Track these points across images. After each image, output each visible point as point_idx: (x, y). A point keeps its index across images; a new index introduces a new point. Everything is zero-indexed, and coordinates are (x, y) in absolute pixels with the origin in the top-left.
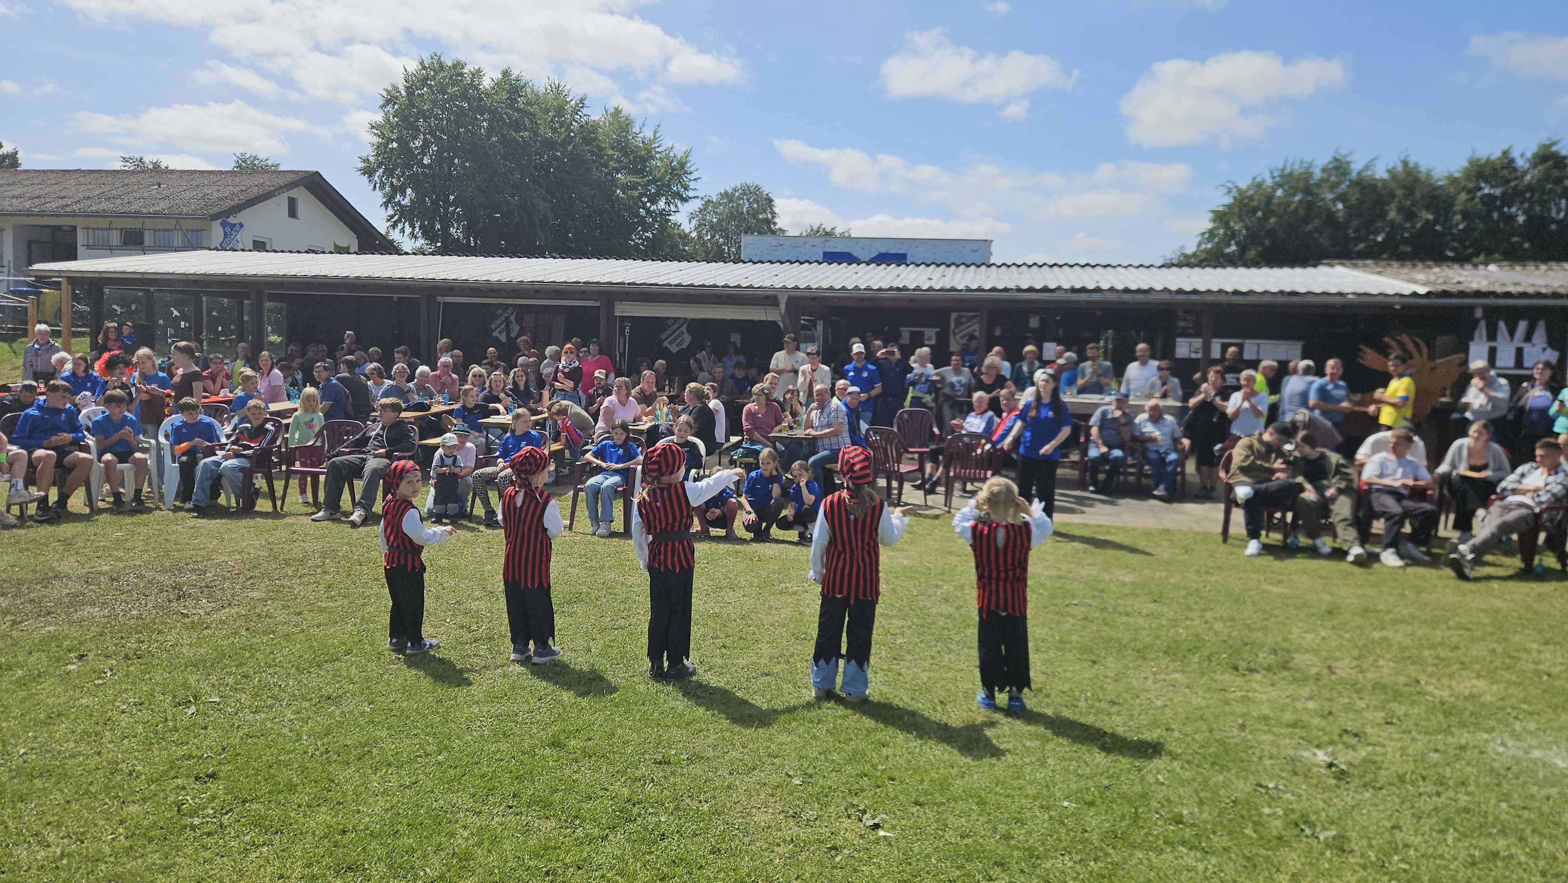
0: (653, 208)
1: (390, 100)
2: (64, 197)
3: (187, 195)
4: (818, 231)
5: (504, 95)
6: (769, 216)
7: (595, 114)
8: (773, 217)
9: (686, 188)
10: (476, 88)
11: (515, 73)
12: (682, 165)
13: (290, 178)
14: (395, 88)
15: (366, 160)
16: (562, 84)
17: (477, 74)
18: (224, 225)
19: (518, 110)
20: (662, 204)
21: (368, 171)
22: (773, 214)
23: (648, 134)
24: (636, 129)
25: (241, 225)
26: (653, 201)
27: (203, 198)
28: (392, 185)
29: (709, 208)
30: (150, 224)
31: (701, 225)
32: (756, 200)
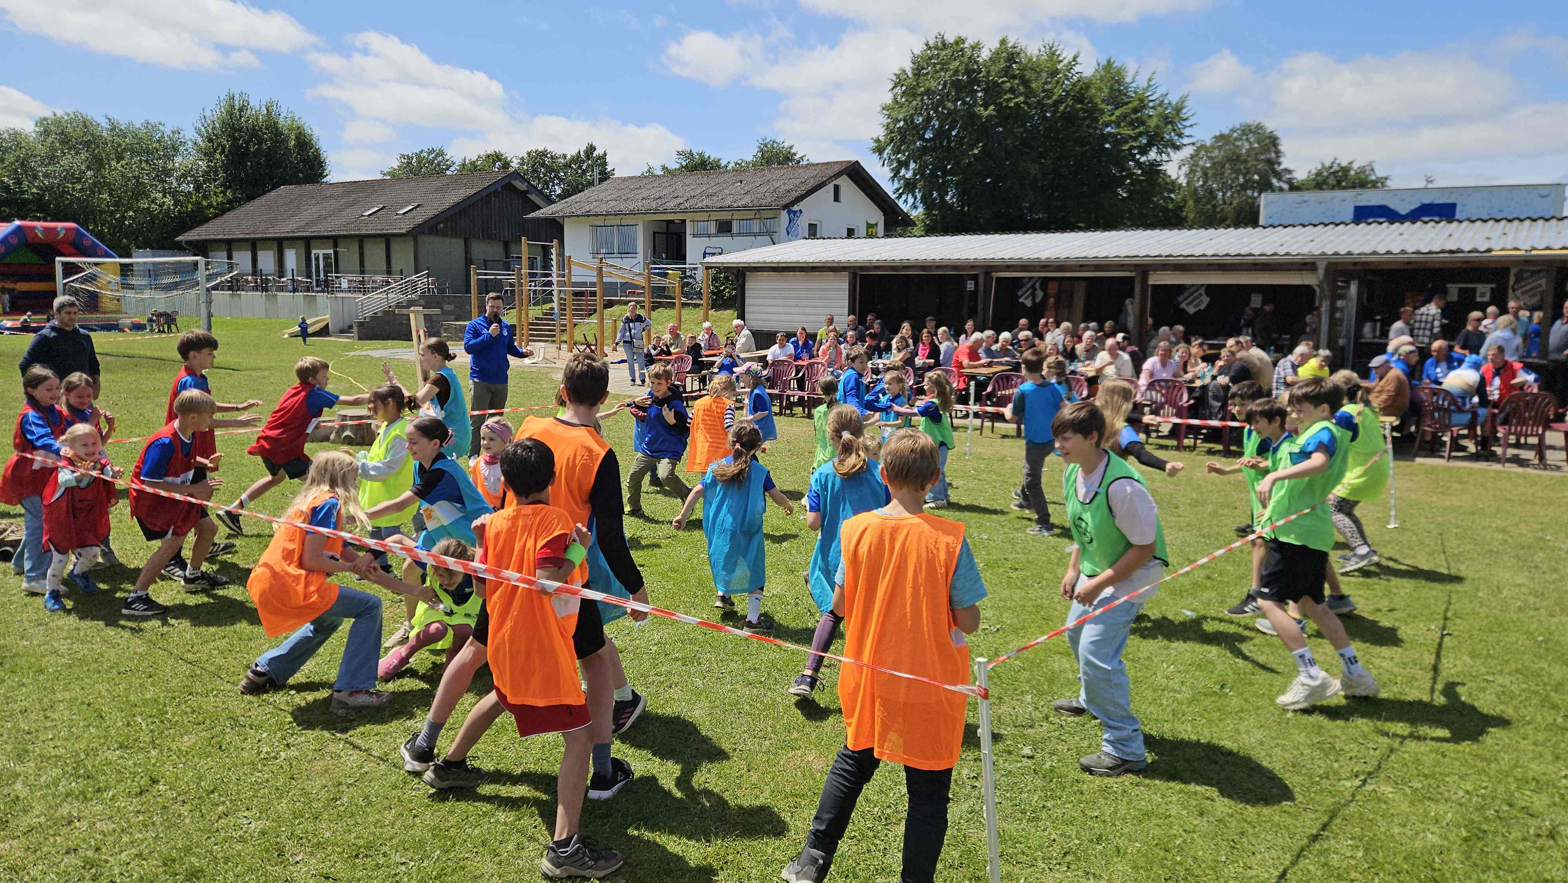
0: (1143, 159)
1: (899, 82)
2: (677, 197)
3: (762, 189)
4: (1331, 167)
5: (1002, 65)
6: (1273, 156)
7: (1087, 68)
8: (1278, 157)
9: (1180, 135)
10: (976, 62)
11: (1011, 41)
12: (1178, 110)
13: (836, 169)
14: (904, 71)
15: (878, 141)
16: (1056, 44)
17: (976, 47)
18: (789, 213)
19: (1013, 77)
20: (1153, 155)
21: (880, 150)
22: (1278, 153)
24: (1128, 80)
25: (801, 211)
26: (1144, 151)
27: (775, 191)
28: (899, 161)
29: (1203, 153)
30: (737, 215)
31: (1192, 171)
32: (1256, 139)
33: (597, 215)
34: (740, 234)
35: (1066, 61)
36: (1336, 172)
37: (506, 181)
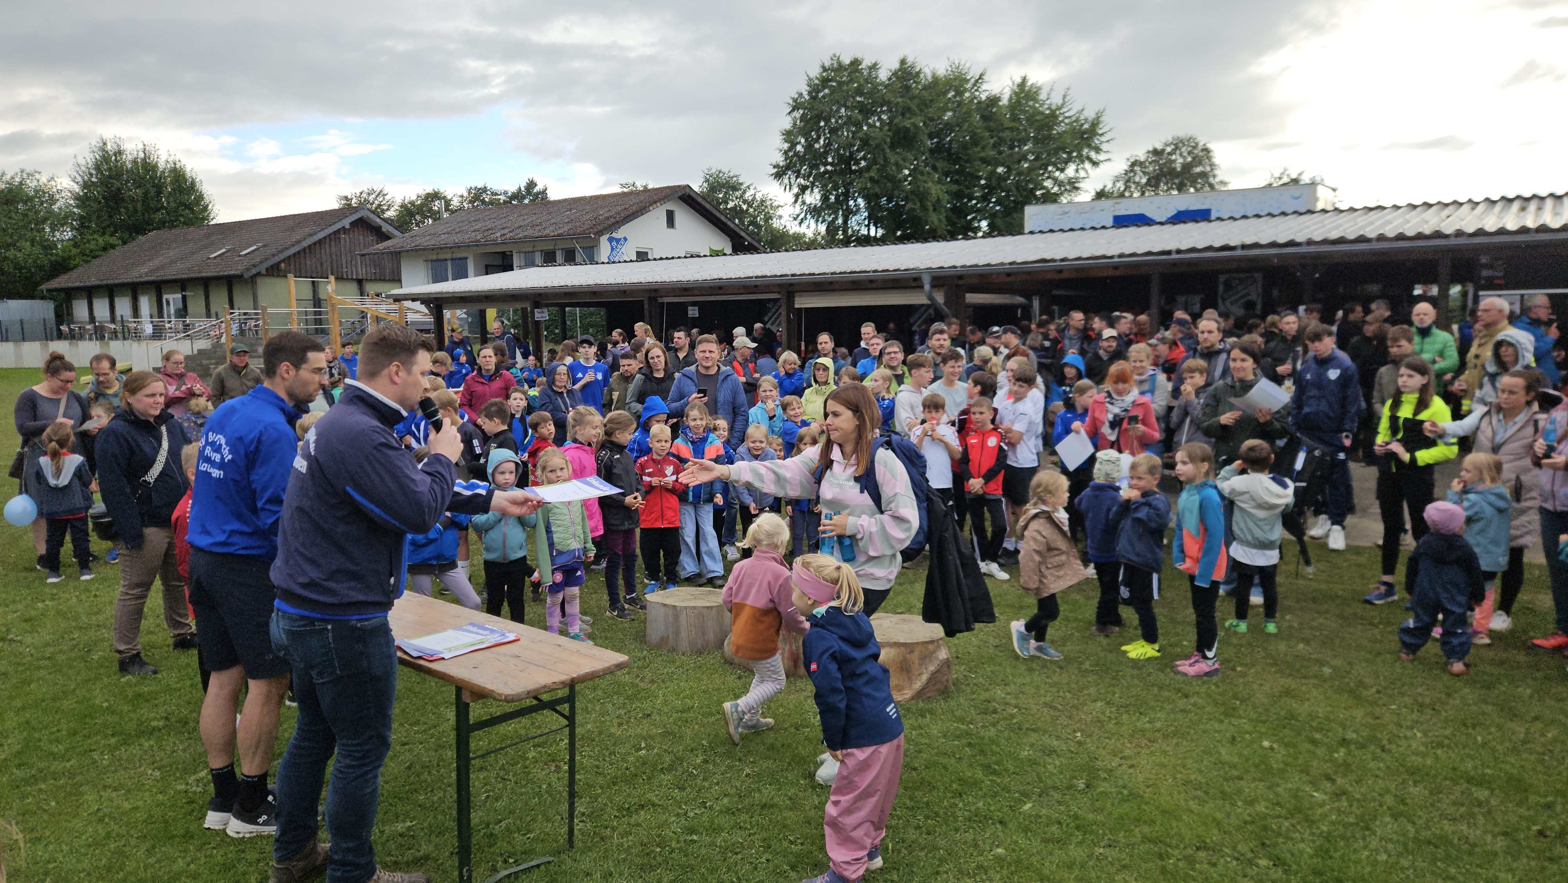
0: (1062, 176)
1: (796, 105)
2: (505, 228)
5: (898, 84)
6: (1208, 169)
7: (996, 88)
8: (1212, 169)
9: (1098, 150)
10: (874, 82)
11: (910, 60)
12: (1094, 127)
14: (801, 95)
15: (777, 165)
16: (963, 63)
17: (874, 67)
18: (611, 240)
19: (912, 97)
20: (1071, 170)
21: (779, 175)
22: (1212, 165)
23: (1056, 100)
24: (1043, 96)
25: (625, 239)
28: (800, 185)
29: (1138, 167)
30: (559, 244)
31: (1127, 187)
32: (1189, 153)
33: (424, 249)
37: (354, 218)
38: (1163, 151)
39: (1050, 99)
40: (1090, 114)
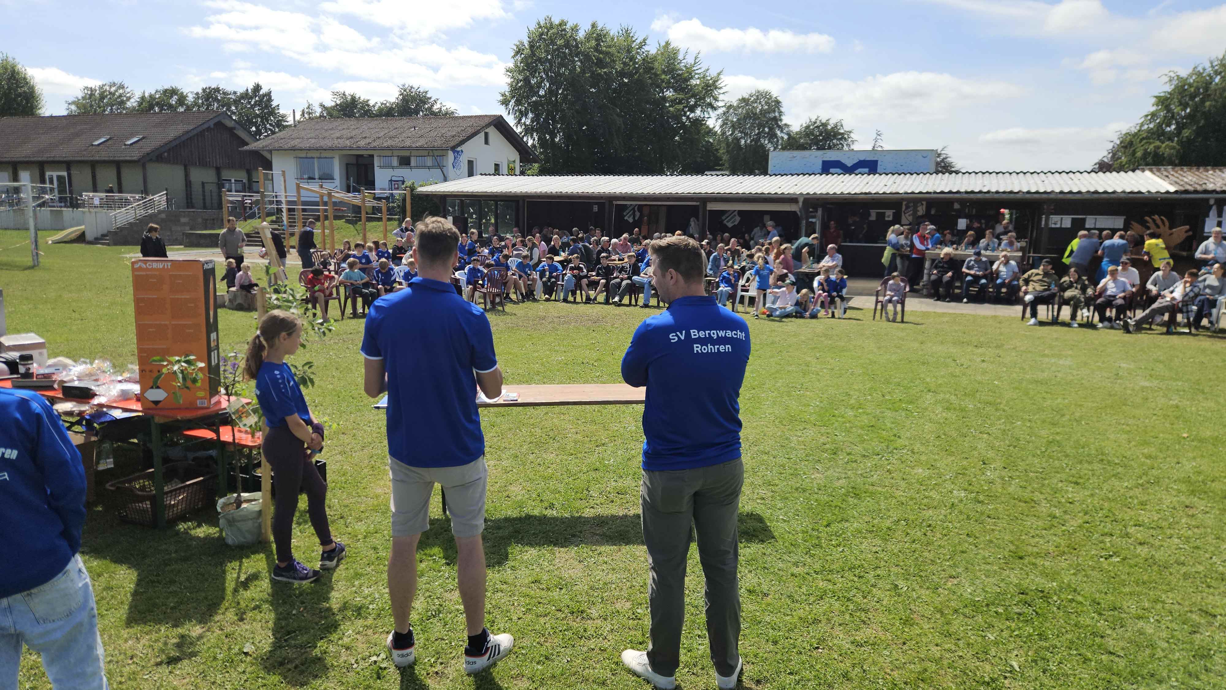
0: (692, 115)
1: (518, 52)
2: (365, 138)
3: (433, 134)
4: (815, 123)
5: (593, 43)
6: (777, 114)
7: (652, 48)
8: (780, 115)
9: (716, 99)
10: (575, 39)
11: (600, 25)
12: (715, 82)
13: (487, 121)
14: (522, 43)
15: (504, 95)
16: (630, 29)
17: (575, 29)
19: (601, 52)
20: (698, 112)
21: (506, 102)
22: (780, 113)
23: (690, 60)
24: (680, 57)
26: (692, 109)
27: (442, 136)
29: (731, 111)
30: (414, 153)
31: (724, 124)
32: (766, 103)
33: (301, 150)
34: (417, 167)
35: (638, 41)
36: (818, 127)
37: (216, 120)
38: (748, 100)
39: (686, 60)
40: (713, 73)
